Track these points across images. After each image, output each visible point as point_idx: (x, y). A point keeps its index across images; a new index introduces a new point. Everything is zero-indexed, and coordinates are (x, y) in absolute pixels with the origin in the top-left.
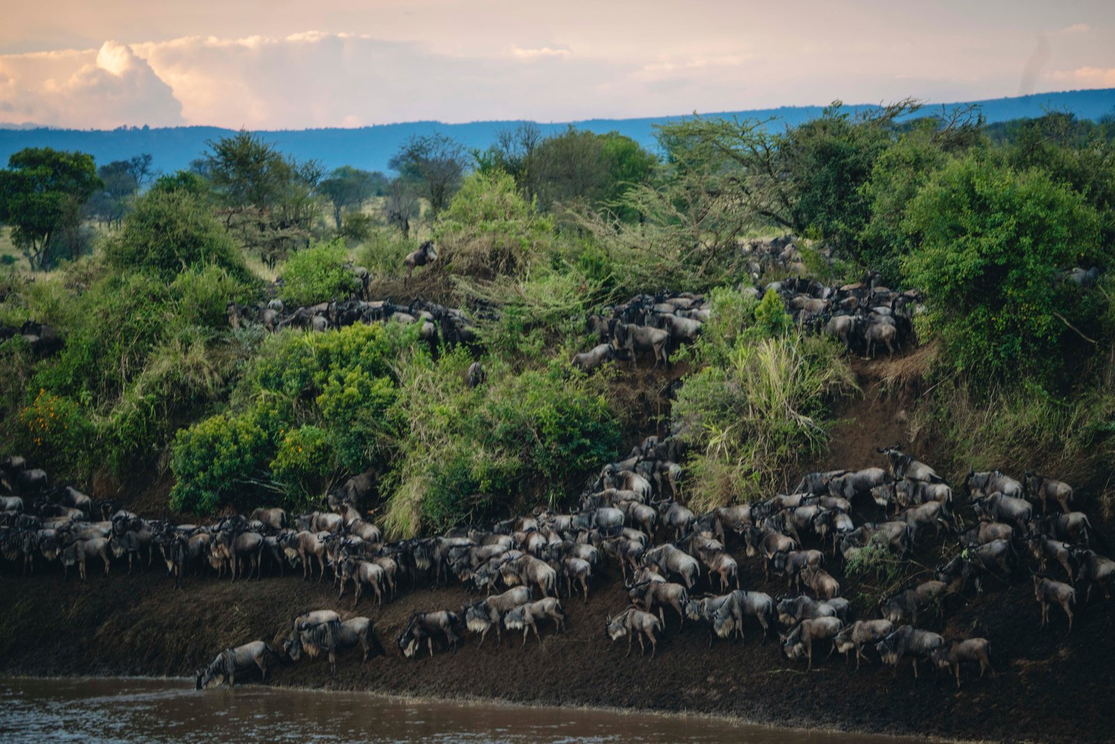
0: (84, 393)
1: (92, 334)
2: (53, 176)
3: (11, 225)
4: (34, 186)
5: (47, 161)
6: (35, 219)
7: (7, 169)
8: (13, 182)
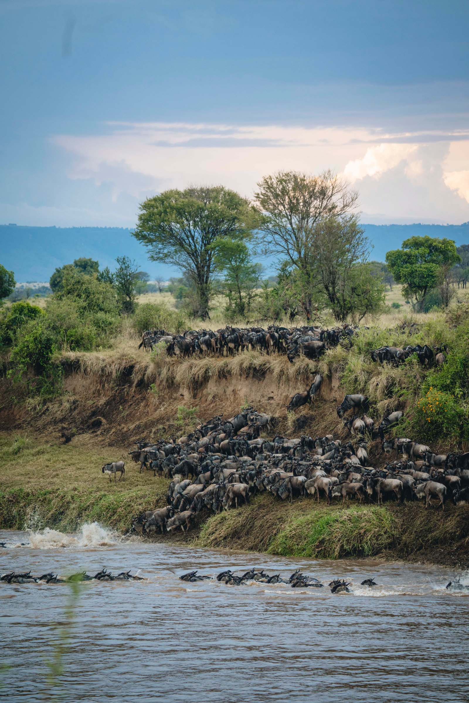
0: (458, 389)
1: (462, 353)
2: (429, 254)
3: (402, 284)
4: (417, 260)
5: (426, 245)
6: (417, 280)
7: (401, 249)
8: (404, 257)
